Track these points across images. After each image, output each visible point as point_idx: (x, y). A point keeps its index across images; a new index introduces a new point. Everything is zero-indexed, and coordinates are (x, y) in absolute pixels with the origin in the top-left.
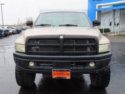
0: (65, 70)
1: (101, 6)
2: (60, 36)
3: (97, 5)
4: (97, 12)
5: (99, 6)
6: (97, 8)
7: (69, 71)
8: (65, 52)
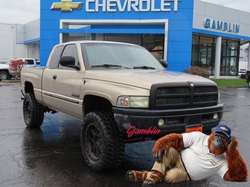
0: (198, 125)
1: (68, 24)
2: (190, 83)
3: (62, 21)
4: (61, 35)
5: (65, 24)
6: (61, 27)
7: (201, 126)
8: (194, 103)
